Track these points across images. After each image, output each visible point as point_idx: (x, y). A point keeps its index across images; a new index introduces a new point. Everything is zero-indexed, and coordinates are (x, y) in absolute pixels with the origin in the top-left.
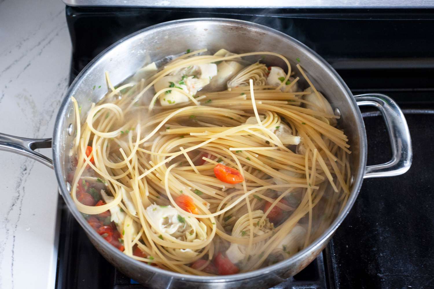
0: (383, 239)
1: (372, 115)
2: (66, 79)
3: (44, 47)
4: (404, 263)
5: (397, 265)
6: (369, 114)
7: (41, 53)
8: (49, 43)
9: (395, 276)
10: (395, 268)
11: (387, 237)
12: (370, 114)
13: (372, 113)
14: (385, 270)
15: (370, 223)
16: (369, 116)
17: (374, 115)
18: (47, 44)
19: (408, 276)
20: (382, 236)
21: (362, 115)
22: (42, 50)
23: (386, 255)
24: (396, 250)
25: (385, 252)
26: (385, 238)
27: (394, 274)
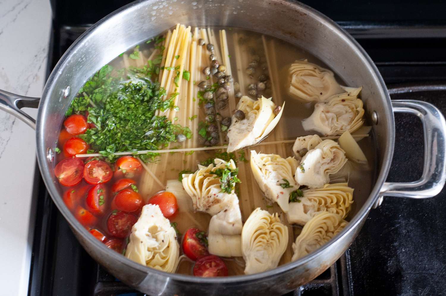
0: (406, 233)
1: (399, 92)
2: (44, 50)
3: (19, 13)
4: (429, 259)
5: (421, 261)
6: (395, 91)
7: (15, 19)
8: (25, 7)
9: (418, 274)
10: (419, 265)
11: (411, 231)
12: (398, 91)
13: (399, 89)
14: (407, 267)
15: (391, 214)
16: (396, 92)
17: (402, 92)
18: (23, 9)
19: (433, 274)
20: (405, 229)
21: (389, 92)
22: (17, 16)
23: (409, 251)
24: (420, 245)
25: (408, 247)
26: (408, 232)
27: (417, 272)
